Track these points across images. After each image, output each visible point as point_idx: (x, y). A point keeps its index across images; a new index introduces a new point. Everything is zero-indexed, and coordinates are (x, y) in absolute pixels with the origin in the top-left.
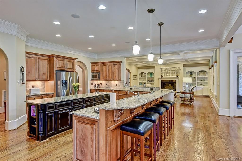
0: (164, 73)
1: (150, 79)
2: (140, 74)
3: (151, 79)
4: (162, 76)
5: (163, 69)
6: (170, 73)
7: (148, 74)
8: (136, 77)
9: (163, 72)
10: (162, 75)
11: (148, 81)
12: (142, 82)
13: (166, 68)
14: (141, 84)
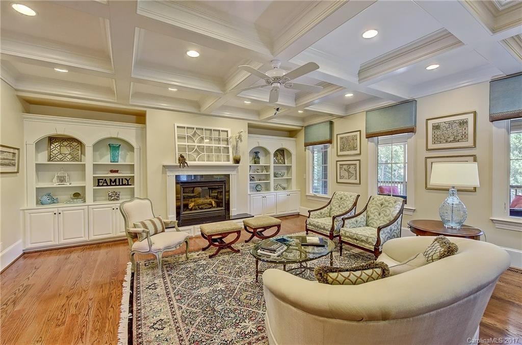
0: (191, 149)
1: (112, 171)
2: (38, 144)
3: (117, 171)
4: (182, 160)
5: (185, 133)
6: (209, 149)
7: (97, 146)
8: (10, 156)
9: (186, 143)
10: (182, 156)
11: (99, 182)
12: (55, 185)
13: (195, 127)
14: (45, 199)
